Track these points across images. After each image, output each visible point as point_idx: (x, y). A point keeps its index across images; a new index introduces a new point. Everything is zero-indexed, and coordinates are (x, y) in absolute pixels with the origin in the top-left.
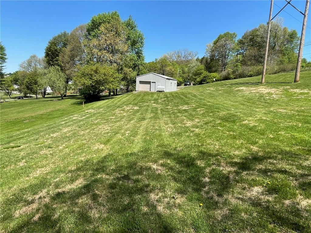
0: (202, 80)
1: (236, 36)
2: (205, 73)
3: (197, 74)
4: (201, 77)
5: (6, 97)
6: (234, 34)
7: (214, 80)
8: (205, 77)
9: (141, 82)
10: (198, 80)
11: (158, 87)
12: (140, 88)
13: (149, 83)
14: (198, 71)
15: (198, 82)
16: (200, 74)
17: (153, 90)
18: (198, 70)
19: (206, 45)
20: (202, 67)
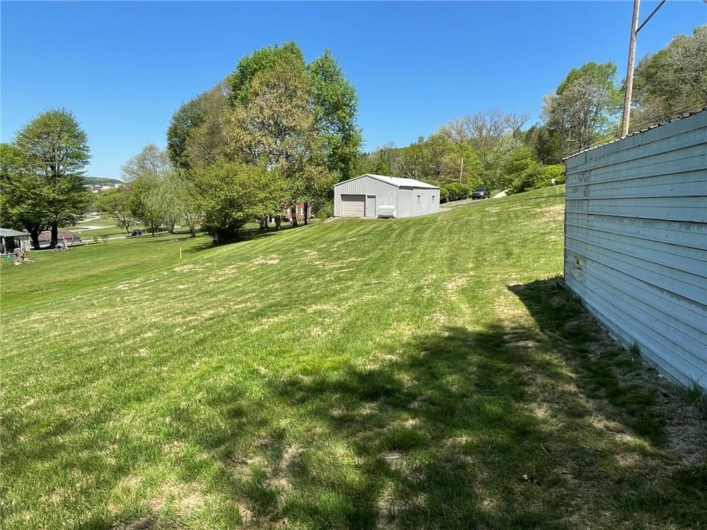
0: (525, 182)
1: (614, 70)
2: (533, 166)
3: (514, 169)
4: (524, 175)
5: (120, 230)
6: (609, 66)
7: (553, 182)
8: (531, 176)
9: (345, 197)
10: (517, 182)
11: (381, 207)
12: (342, 209)
13: (361, 198)
14: (518, 163)
15: (516, 188)
16: (523, 169)
17: (371, 215)
18: (517, 160)
19: (543, 97)
20: (528, 150)
